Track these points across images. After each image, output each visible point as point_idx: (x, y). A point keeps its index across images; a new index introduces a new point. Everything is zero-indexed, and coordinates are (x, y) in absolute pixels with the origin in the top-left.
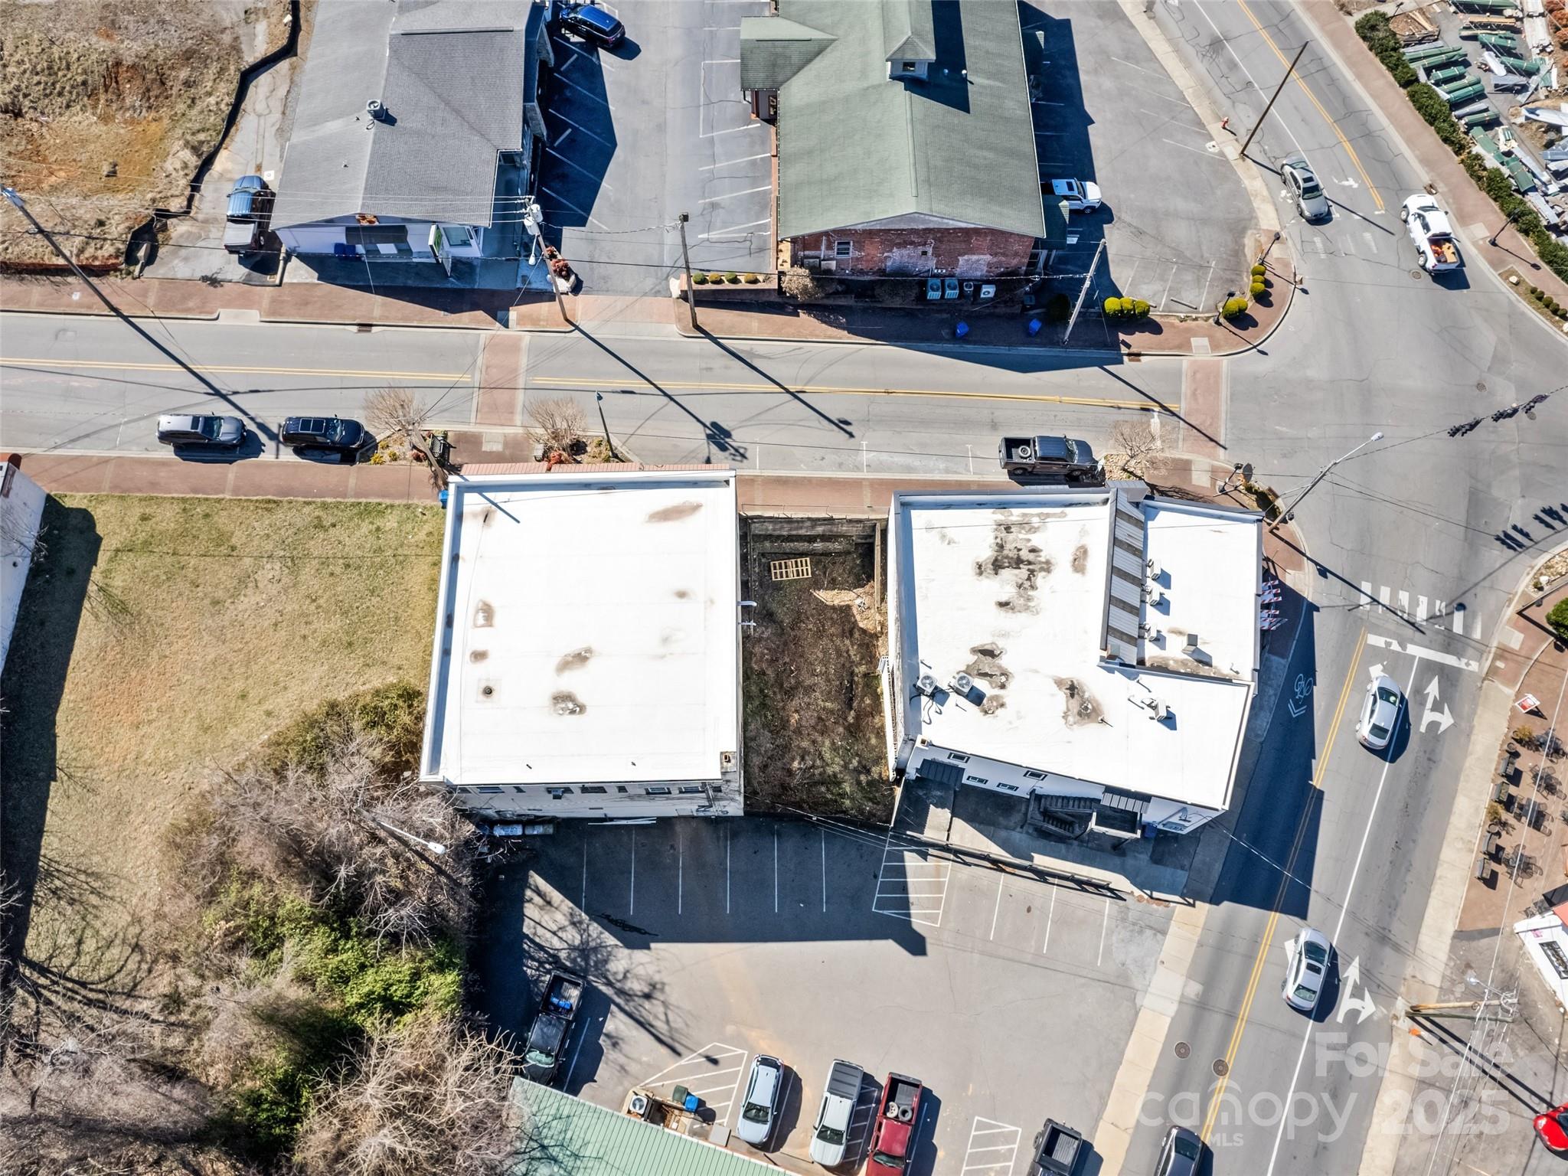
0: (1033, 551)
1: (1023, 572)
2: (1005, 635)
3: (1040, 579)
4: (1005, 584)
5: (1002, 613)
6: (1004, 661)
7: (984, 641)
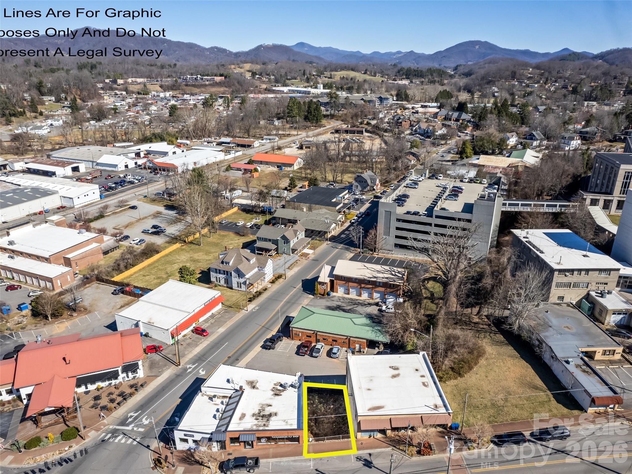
0: (257, 419)
1: (262, 414)
2: (271, 399)
3: (257, 412)
4: (268, 411)
5: (271, 404)
6: (272, 393)
7: (277, 398)
